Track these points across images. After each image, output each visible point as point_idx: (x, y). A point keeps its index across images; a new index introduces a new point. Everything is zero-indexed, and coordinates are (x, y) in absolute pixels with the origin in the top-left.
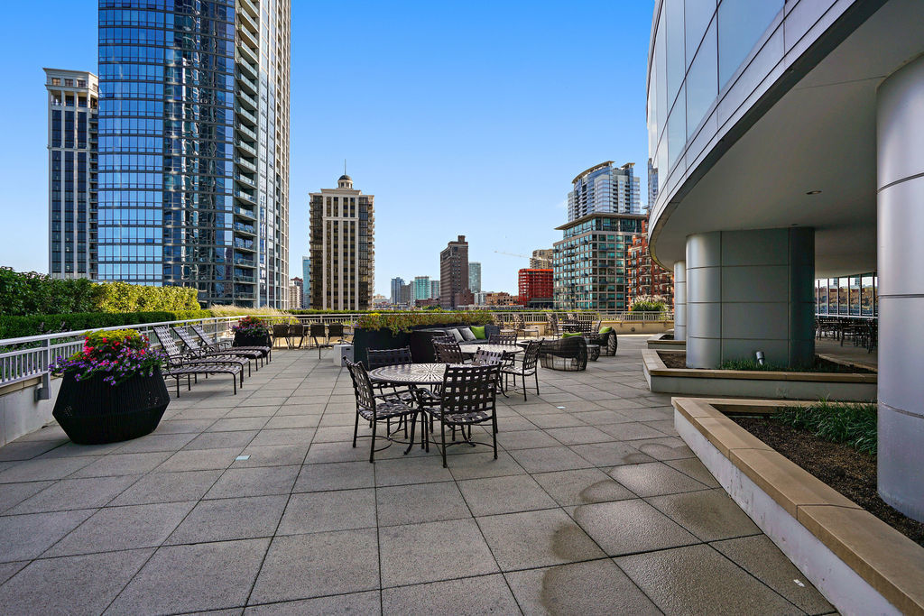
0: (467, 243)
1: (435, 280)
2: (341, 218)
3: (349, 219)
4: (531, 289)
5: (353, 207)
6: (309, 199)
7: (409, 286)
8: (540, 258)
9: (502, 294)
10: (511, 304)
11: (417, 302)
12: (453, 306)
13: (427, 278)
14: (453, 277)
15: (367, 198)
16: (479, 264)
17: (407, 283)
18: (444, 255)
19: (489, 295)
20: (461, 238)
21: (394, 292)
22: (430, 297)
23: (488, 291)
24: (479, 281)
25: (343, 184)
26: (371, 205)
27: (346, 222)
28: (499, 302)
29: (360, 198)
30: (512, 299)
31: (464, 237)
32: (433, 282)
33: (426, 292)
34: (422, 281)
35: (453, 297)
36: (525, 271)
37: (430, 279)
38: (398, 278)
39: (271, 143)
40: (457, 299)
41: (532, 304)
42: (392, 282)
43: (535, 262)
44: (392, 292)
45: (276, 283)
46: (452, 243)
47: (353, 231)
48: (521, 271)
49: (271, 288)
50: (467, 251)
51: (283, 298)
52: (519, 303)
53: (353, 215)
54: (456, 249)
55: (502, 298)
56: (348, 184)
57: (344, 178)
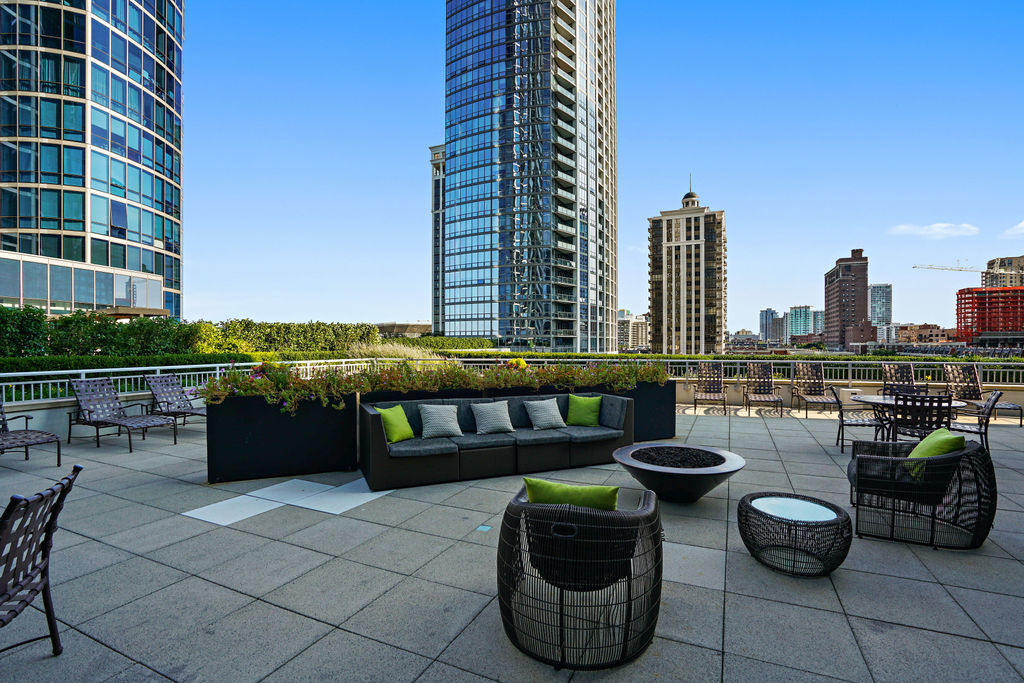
0: (866, 259)
1: (819, 310)
2: (683, 242)
3: (693, 242)
4: (981, 318)
5: (697, 228)
6: (648, 225)
7: (782, 319)
8: (1002, 271)
9: (926, 327)
10: (942, 341)
11: (793, 338)
12: (843, 342)
13: (807, 308)
14: (842, 307)
15: (714, 216)
16: (890, 287)
17: (781, 316)
18: (830, 278)
19: (904, 328)
20: (857, 253)
21: (764, 327)
22: (811, 332)
23: (903, 323)
24: (889, 310)
25: (687, 203)
26: (720, 223)
27: (689, 247)
28: (921, 338)
29: (706, 216)
30: (944, 333)
31: (861, 251)
32: (816, 313)
33: (806, 325)
34: (801, 312)
35: (843, 332)
36: (969, 291)
37: (812, 309)
38: (769, 310)
39: (592, 152)
40: (850, 334)
41: (982, 340)
42: (761, 315)
43: (989, 276)
44: (762, 326)
45: (599, 318)
46: (841, 260)
47: (697, 256)
48: (961, 292)
49: (594, 325)
50: (867, 269)
51: (608, 334)
52: (957, 339)
53: (697, 237)
54: (848, 268)
55: (927, 332)
56: (693, 203)
57: (689, 195)
